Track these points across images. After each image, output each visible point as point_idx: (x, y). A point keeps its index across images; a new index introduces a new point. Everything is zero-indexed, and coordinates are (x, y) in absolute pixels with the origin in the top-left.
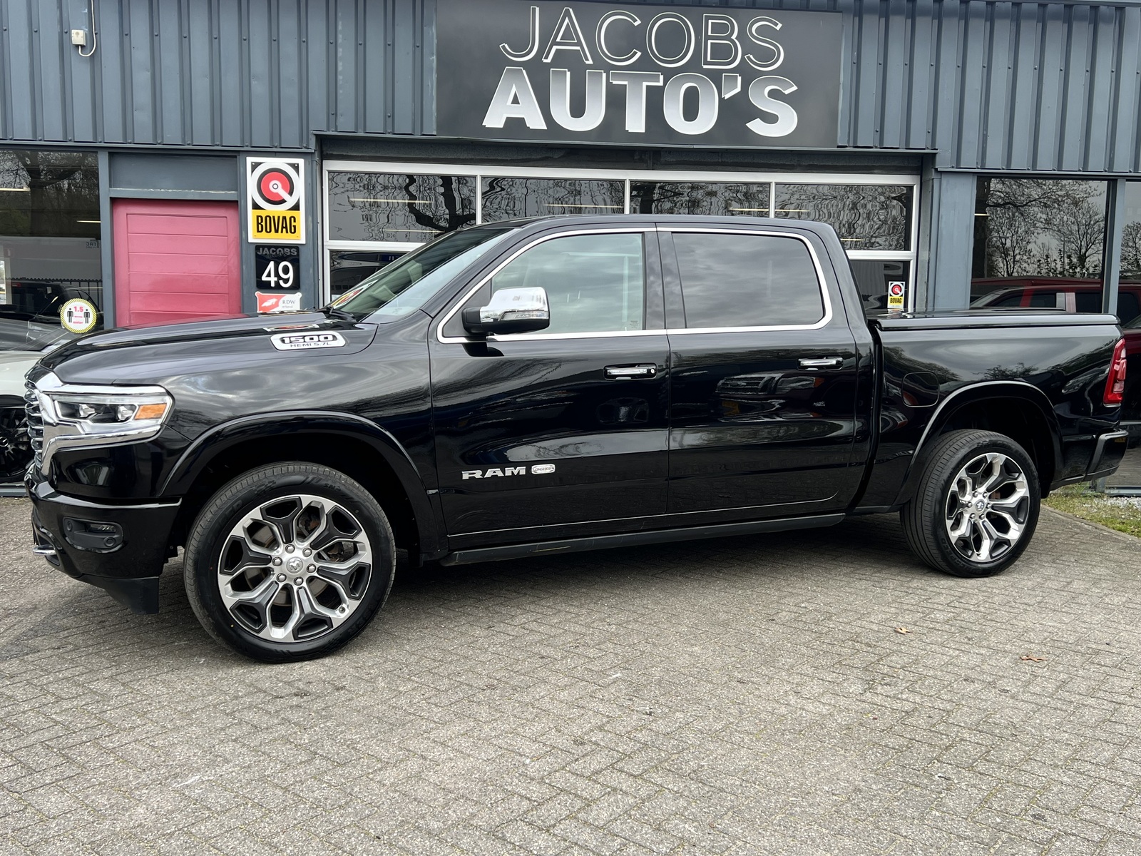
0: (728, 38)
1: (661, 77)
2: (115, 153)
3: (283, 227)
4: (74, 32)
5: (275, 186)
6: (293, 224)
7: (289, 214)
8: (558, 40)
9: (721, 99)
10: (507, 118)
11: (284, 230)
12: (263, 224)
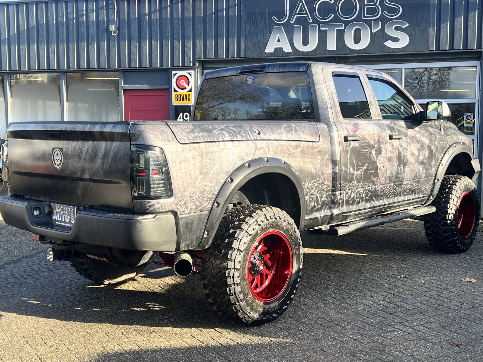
0: (375, 5)
1: (343, 25)
2: (125, 71)
3: (185, 99)
4: (110, 26)
5: (183, 82)
6: (189, 97)
7: (187, 93)
8: (297, 13)
9: (372, 33)
10: (275, 48)
12: (178, 98)
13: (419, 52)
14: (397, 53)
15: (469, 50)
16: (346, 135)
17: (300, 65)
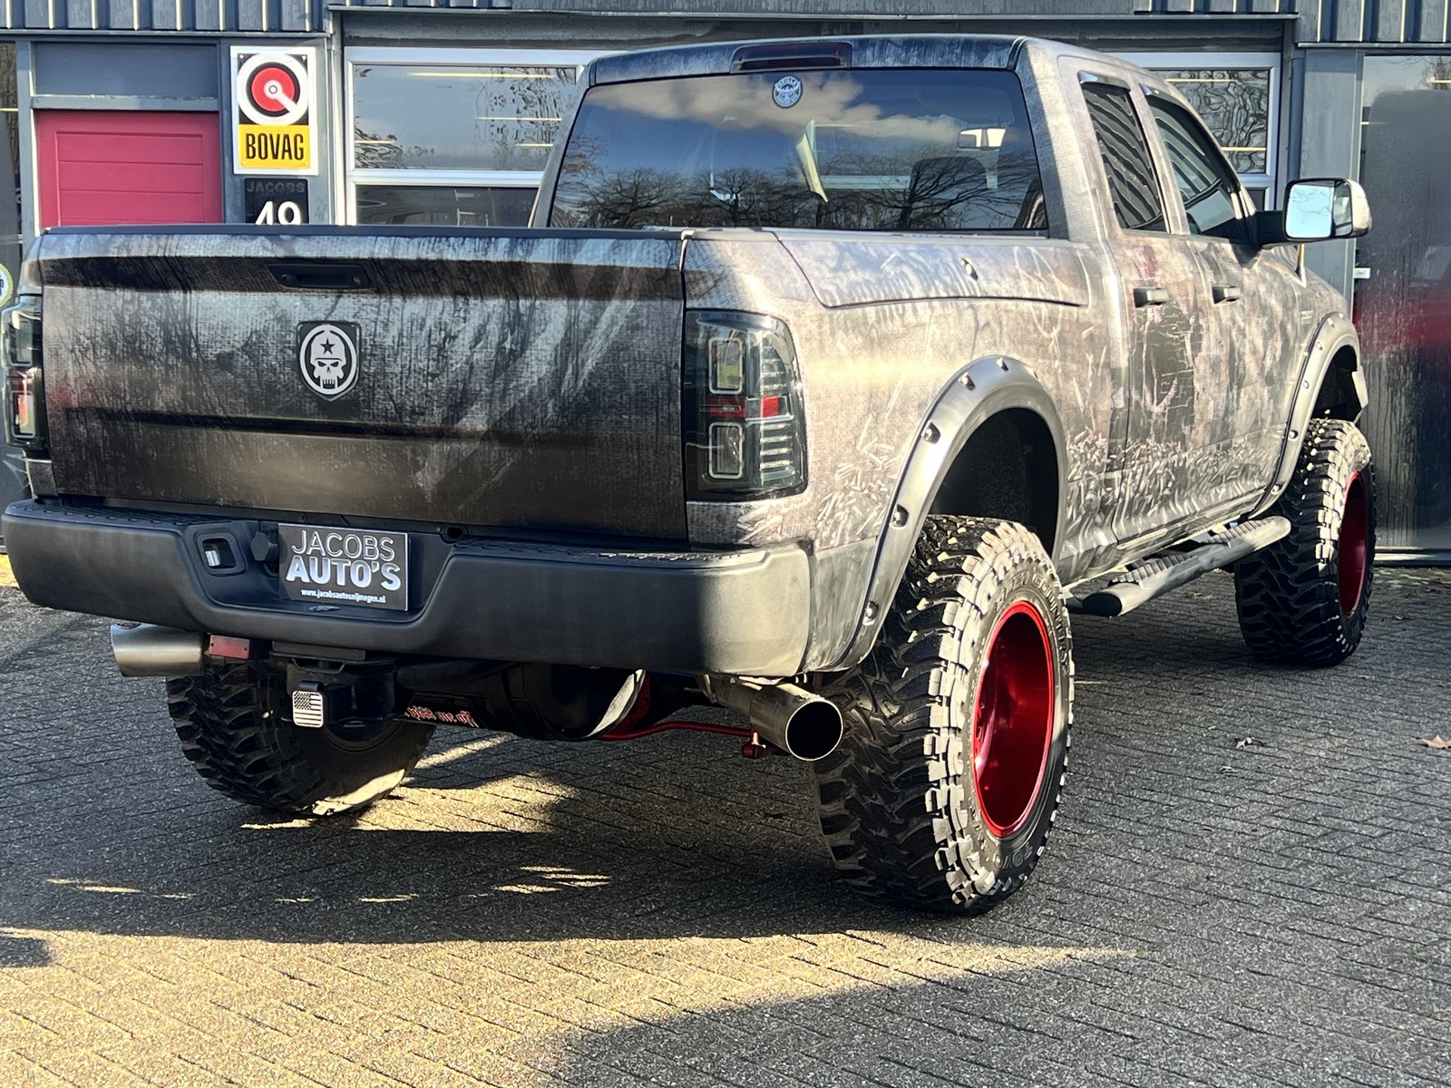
2: (41, 41)
3: (284, 151)
5: (273, 90)
6: (299, 145)
7: (293, 131)
11: (287, 154)
12: (256, 146)
13: (1102, 17)
14: (1033, 17)
15: (1259, 17)
16: (1137, 286)
17: (984, 47)
